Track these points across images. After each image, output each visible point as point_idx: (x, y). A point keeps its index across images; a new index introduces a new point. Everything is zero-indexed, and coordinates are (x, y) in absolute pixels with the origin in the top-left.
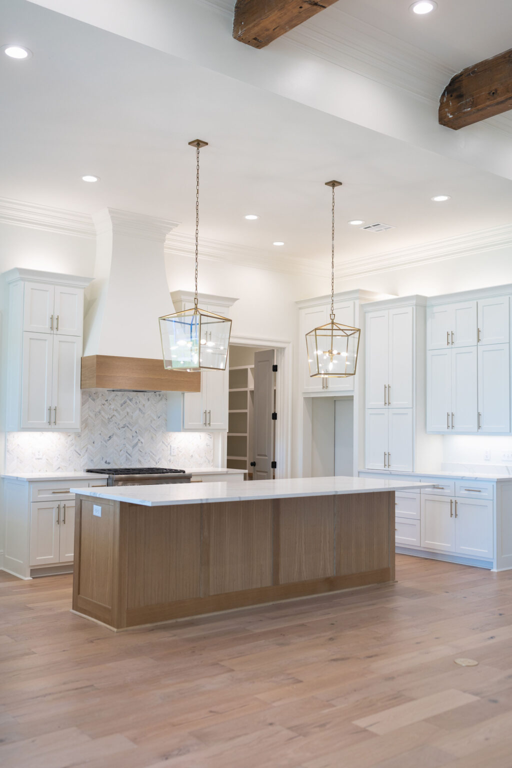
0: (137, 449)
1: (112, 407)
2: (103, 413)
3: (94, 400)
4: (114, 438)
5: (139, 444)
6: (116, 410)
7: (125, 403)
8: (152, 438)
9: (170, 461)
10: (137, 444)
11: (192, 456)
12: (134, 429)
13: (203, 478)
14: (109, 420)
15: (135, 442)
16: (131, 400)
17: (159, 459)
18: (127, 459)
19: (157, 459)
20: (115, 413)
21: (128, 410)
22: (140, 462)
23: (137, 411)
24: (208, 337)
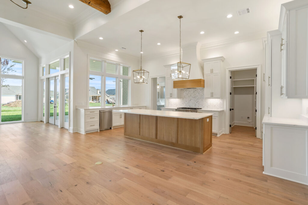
0: (197, 103)
1: (191, 92)
2: (189, 94)
3: (186, 91)
4: (192, 100)
5: (198, 102)
6: (192, 93)
7: (194, 91)
8: (202, 100)
9: (207, 107)
11: (215, 106)
12: (197, 98)
13: (203, 112)
14: (190, 96)
15: (197, 102)
16: (196, 91)
18: (195, 105)
19: (203, 106)
21: (195, 93)
22: (198, 107)
23: (198, 93)
24: (212, 71)
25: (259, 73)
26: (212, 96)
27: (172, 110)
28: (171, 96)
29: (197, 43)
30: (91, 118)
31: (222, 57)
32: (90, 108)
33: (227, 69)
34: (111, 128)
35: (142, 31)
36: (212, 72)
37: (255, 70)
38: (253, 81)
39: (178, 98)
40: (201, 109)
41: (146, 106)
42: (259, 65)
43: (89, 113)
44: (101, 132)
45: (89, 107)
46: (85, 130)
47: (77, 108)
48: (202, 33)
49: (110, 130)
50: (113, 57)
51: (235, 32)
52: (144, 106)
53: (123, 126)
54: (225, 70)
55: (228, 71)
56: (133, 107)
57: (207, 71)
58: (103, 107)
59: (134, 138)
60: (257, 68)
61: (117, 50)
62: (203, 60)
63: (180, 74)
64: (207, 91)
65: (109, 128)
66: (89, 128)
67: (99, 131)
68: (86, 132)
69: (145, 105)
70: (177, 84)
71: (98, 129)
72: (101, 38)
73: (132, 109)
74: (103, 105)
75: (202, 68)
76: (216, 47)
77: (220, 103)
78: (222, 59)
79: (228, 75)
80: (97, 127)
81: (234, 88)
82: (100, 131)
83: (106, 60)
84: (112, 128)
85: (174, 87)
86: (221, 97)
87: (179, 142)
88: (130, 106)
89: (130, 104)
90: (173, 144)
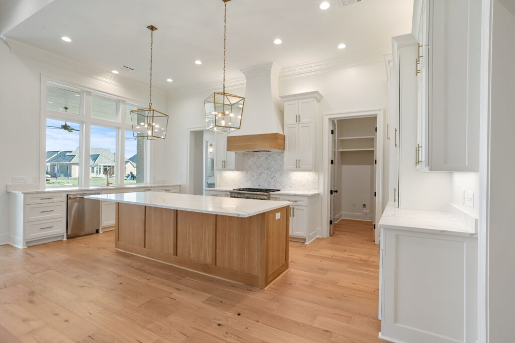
0: (273, 180)
1: (262, 160)
2: (257, 163)
3: (253, 157)
4: (263, 174)
5: (275, 178)
6: (263, 161)
7: (267, 157)
8: (281, 175)
9: (291, 187)
10: (273, 177)
11: (304, 185)
12: (272, 170)
14: (260, 166)
15: (272, 176)
16: (270, 156)
17: (285, 185)
18: (268, 184)
20: (263, 163)
21: (269, 161)
22: (275, 186)
23: (273, 162)
24: (298, 118)
25: (380, 124)
26: (298, 167)
27: (223, 193)
28: (225, 167)
29: (272, 64)
30: (42, 212)
31: (316, 92)
32: (47, 190)
33: (326, 115)
34: (97, 231)
35: (152, 28)
36: (298, 120)
37: (373, 119)
38: (372, 141)
39: (237, 170)
40: (278, 190)
41: (180, 186)
42: (380, 110)
43: (39, 201)
44: (70, 240)
45: (45, 188)
46: (24, 240)
47: (9, 190)
48: (278, 41)
49: (94, 236)
50: (107, 84)
51: (338, 45)
52: (176, 186)
53: (114, 228)
54: (323, 117)
55: (328, 120)
56: (151, 187)
57: (289, 119)
58: (83, 188)
59: (133, 254)
60: (377, 115)
61: (115, 72)
62: (281, 97)
63: (223, 119)
64: (289, 156)
65: (95, 231)
66: (37, 234)
67: (65, 239)
68: (27, 243)
69: (179, 184)
70: (233, 143)
71: (63, 236)
72: (66, 39)
73: (149, 190)
74: (83, 184)
75: (281, 113)
76: (308, 74)
77: (314, 179)
78: (316, 96)
79: (327, 128)
80: (60, 229)
81: (342, 153)
82: (67, 238)
83: (91, 90)
84: (101, 232)
85: (229, 148)
86: (315, 169)
87: (218, 264)
88: (148, 185)
89: (148, 181)
90: (206, 268)
